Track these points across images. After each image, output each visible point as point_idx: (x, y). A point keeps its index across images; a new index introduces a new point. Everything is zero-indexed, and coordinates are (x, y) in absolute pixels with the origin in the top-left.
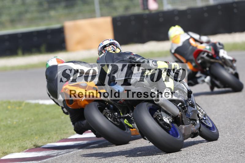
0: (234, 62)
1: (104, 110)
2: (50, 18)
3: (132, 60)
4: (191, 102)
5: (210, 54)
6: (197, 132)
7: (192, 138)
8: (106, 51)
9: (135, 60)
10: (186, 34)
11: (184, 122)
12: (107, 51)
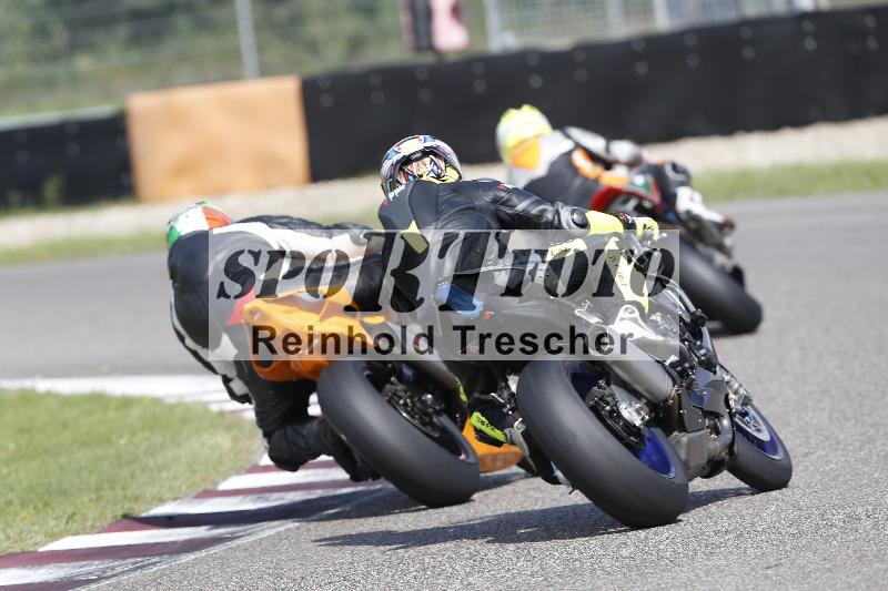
0: (726, 230)
1: (388, 386)
2: (75, 80)
3: (503, 208)
4: (705, 355)
5: (647, 205)
6: (723, 461)
7: (703, 477)
8: (410, 178)
9: (513, 207)
10: (558, 135)
11: (687, 423)
12: (414, 177)
